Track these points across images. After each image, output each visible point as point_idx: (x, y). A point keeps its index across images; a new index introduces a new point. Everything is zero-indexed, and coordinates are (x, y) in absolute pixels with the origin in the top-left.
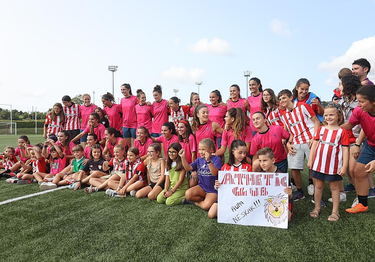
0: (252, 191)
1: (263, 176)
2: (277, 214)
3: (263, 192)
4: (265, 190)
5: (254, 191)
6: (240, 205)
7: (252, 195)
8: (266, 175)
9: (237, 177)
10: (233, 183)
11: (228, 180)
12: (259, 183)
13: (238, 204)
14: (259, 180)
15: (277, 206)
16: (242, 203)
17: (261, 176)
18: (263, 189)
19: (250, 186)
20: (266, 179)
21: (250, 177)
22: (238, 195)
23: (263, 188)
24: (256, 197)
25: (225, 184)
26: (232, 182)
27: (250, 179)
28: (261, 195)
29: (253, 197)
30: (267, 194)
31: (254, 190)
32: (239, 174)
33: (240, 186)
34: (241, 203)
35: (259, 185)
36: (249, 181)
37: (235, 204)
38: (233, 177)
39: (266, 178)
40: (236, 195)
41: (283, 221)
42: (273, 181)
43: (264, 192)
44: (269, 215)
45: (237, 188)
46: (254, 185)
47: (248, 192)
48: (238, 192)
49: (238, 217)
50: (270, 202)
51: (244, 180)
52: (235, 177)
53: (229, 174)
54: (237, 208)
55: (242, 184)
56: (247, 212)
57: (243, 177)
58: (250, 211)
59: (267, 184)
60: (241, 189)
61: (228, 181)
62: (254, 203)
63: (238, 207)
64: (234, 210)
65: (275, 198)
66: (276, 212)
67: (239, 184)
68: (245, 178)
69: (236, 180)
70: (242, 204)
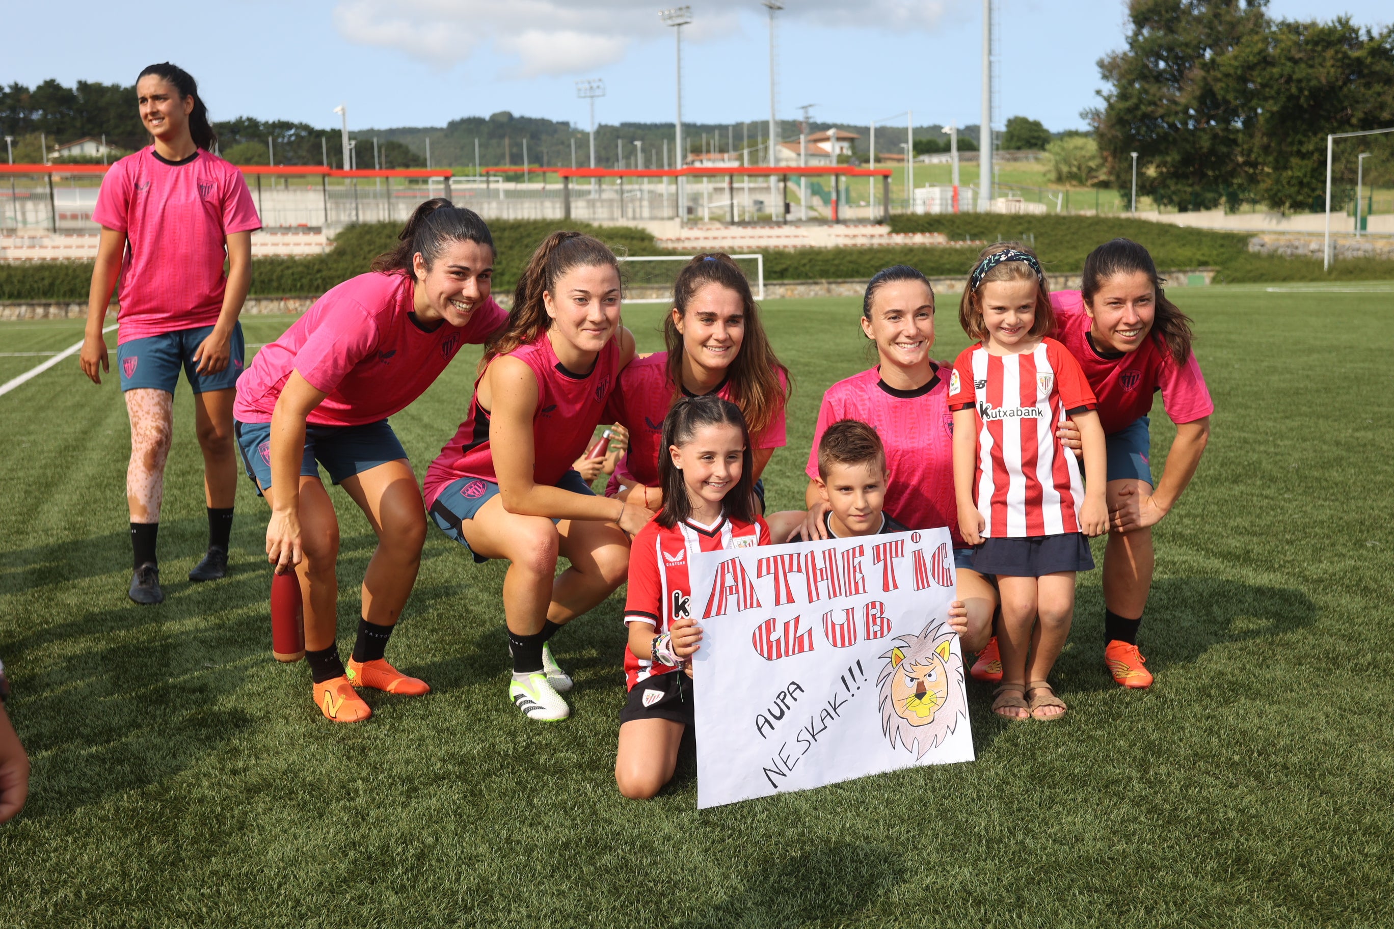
0: (833, 625)
1: (868, 551)
2: (922, 708)
3: (875, 623)
4: (882, 613)
5: (842, 626)
6: (789, 700)
7: (835, 645)
8: (878, 547)
9: (768, 573)
10: (752, 606)
11: (731, 593)
12: (856, 584)
13: (782, 697)
14: (855, 571)
15: (919, 673)
16: (799, 687)
17: (862, 553)
18: (873, 612)
19: (824, 603)
20: (882, 563)
21: (820, 564)
22: (779, 656)
23: (873, 604)
24: (848, 649)
25: (718, 613)
26: (750, 601)
27: (821, 570)
28: (868, 638)
29: (840, 651)
30: (889, 629)
31: (839, 618)
32: (775, 558)
33: (785, 613)
34: (792, 687)
35: (857, 592)
36: (815, 581)
37: (768, 703)
38: (752, 572)
39: (879, 561)
40: (770, 658)
41: (949, 733)
42: (904, 567)
43: (878, 621)
44: (895, 721)
45: (769, 625)
46: (839, 598)
47: (819, 636)
48: (778, 641)
49: (784, 755)
50: (899, 660)
51: (797, 582)
52: (759, 575)
53: (733, 561)
54: (779, 718)
55: (790, 600)
56: (818, 726)
57: (791, 570)
58: (828, 720)
59: (886, 588)
60: (787, 625)
61: (732, 599)
62: (843, 678)
63: (782, 713)
64: (766, 729)
65: (913, 641)
66: (918, 701)
67: (778, 602)
68: (799, 570)
69: (764, 587)
70: (797, 694)
